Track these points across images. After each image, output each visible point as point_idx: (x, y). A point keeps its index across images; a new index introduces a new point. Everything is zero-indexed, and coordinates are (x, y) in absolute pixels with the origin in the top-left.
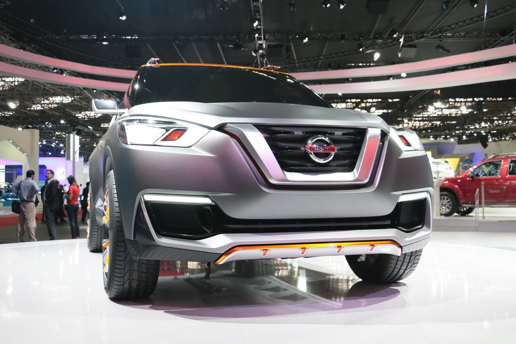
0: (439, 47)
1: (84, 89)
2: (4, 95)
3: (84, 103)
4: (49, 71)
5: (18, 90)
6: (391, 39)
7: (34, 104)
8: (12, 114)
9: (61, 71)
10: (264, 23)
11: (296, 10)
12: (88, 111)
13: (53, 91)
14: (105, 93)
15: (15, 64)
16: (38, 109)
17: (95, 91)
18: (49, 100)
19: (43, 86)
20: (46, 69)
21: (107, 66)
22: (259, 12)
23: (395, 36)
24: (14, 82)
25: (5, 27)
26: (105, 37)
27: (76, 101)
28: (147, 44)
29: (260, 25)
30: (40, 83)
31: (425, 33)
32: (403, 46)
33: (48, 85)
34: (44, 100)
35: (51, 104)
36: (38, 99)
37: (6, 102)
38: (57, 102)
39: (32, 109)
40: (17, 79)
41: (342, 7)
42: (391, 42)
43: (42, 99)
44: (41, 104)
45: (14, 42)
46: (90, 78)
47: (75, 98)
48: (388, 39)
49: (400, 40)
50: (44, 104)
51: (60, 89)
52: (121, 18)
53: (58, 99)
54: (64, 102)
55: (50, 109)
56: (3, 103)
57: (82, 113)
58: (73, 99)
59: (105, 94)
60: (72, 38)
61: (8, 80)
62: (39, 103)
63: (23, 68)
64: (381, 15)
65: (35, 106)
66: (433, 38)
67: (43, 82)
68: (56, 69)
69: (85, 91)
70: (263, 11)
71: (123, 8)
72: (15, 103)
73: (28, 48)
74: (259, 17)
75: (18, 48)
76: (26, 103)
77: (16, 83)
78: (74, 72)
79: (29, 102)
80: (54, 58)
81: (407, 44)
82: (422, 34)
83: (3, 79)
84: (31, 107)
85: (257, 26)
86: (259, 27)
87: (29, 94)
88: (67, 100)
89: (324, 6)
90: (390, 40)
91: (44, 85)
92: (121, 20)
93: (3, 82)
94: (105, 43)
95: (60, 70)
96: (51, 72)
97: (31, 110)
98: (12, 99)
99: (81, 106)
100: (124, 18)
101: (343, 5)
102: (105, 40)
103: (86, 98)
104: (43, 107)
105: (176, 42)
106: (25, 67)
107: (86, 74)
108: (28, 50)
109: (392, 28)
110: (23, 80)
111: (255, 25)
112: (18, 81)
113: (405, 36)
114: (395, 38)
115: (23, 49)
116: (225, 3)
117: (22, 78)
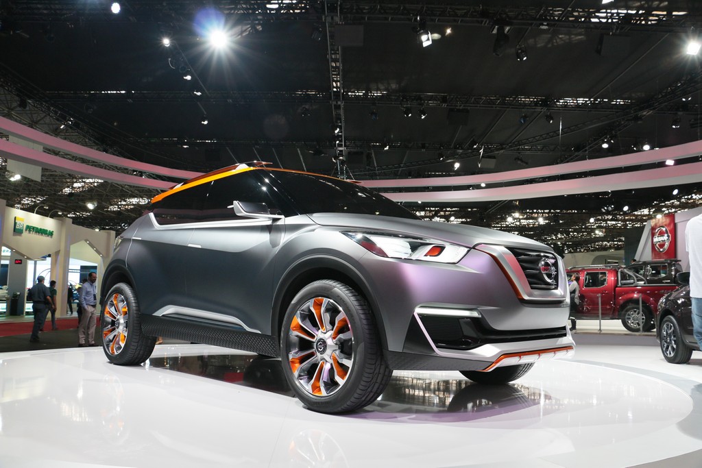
0: (518, 159)
2: (83, 196)
4: (127, 173)
5: (97, 191)
6: (471, 149)
7: (112, 205)
8: (89, 214)
9: (141, 174)
10: (345, 131)
11: (377, 118)
13: (130, 193)
15: (95, 166)
16: (115, 210)
18: (125, 201)
19: (121, 188)
20: (125, 171)
22: (340, 119)
23: (475, 147)
24: (94, 182)
26: (186, 141)
28: (227, 147)
29: (341, 132)
30: (118, 184)
32: (483, 157)
33: (127, 187)
34: (121, 202)
35: (128, 205)
36: (115, 200)
37: (85, 203)
38: (134, 203)
40: (96, 180)
41: (423, 117)
42: (471, 153)
43: (120, 200)
44: (118, 205)
45: (97, 144)
48: (468, 149)
49: (480, 151)
50: (121, 205)
51: (138, 190)
52: (203, 123)
53: (134, 201)
54: (140, 203)
55: (127, 210)
56: (81, 203)
60: (153, 141)
61: (88, 181)
62: (116, 205)
63: (103, 170)
64: (461, 127)
65: (112, 207)
66: (511, 150)
67: (122, 183)
68: (136, 171)
70: (345, 118)
71: (205, 113)
72: (93, 204)
73: (110, 150)
74: (340, 124)
75: (100, 151)
76: (104, 204)
77: (96, 184)
78: (153, 174)
79: (106, 203)
80: (135, 160)
81: (487, 155)
82: (501, 146)
83: (83, 180)
84: (108, 208)
85: (338, 132)
86: (340, 134)
87: (107, 195)
88: (144, 201)
89: (405, 116)
90: (470, 151)
93: (83, 184)
95: (139, 172)
96: (130, 174)
97: (108, 211)
98: (91, 200)
100: (206, 123)
101: (424, 115)
102: (186, 144)
104: (120, 208)
105: (256, 146)
106: (105, 168)
108: (110, 153)
109: (472, 139)
110: (102, 181)
111: (336, 132)
112: (97, 182)
113: (484, 147)
114: (475, 149)
115: (106, 151)
116: (306, 109)
117: (101, 179)
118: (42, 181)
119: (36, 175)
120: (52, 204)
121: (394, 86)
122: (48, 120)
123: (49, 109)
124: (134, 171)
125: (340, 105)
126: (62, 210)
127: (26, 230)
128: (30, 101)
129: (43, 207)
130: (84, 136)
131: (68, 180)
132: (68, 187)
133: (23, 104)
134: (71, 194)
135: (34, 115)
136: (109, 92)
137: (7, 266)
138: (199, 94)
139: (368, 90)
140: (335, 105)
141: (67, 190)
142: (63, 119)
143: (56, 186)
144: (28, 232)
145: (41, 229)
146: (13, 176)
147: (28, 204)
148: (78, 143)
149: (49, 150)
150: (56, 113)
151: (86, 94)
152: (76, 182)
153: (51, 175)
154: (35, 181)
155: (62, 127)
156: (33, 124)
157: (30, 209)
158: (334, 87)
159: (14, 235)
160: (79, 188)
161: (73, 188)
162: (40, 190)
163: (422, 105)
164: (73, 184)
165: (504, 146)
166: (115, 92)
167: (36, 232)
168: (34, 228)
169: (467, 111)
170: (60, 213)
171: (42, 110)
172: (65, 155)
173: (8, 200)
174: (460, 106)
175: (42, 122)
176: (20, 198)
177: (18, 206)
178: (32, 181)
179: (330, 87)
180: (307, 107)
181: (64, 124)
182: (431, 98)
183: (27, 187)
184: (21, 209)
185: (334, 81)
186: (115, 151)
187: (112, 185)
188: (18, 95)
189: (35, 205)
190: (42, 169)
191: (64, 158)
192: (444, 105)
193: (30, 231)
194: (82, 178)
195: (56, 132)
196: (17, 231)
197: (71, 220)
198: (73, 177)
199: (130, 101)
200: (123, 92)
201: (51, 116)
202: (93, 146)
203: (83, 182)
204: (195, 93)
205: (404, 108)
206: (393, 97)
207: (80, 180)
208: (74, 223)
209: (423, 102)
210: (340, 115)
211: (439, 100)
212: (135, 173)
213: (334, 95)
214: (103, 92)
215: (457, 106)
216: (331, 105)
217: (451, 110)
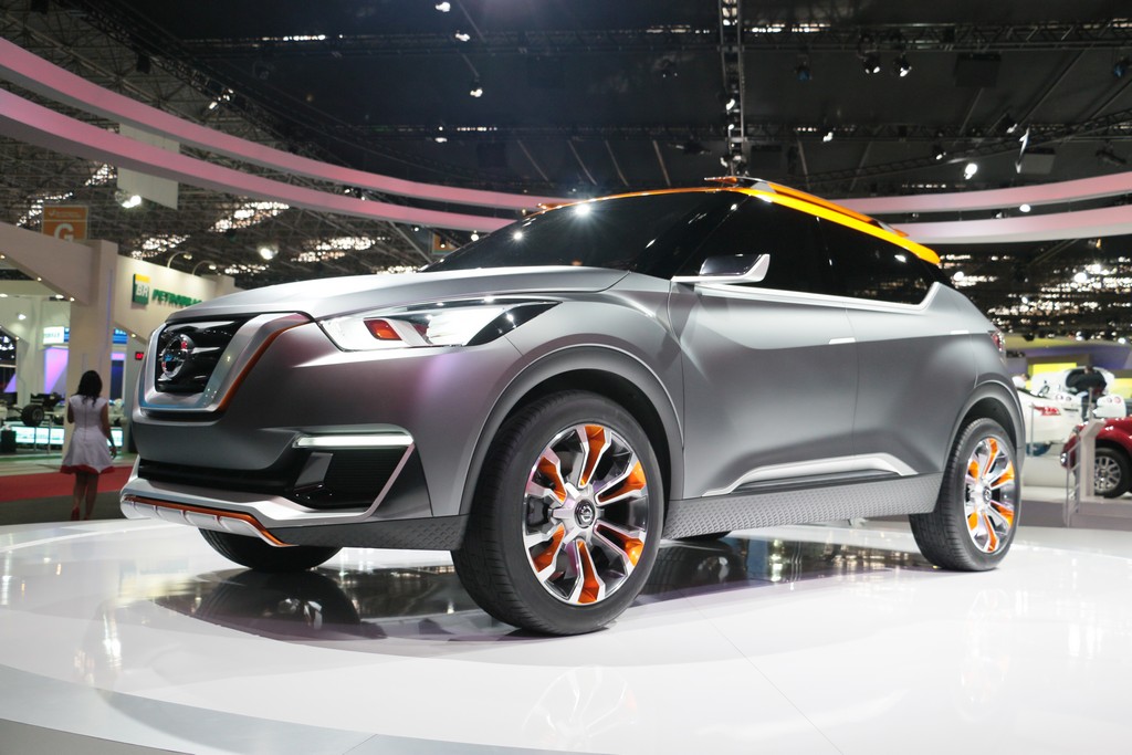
0: (1103, 152)
1: (398, 225)
2: (252, 234)
3: (394, 250)
4: (332, 191)
5: (278, 225)
6: (1002, 136)
7: (304, 251)
8: (264, 268)
9: (358, 192)
10: (746, 103)
11: (811, 78)
12: (399, 265)
13: (338, 228)
14: (436, 233)
15: (274, 178)
16: (310, 260)
17: (417, 229)
18: (330, 244)
19: (320, 218)
20: (327, 186)
21: (441, 182)
22: (737, 82)
23: (1011, 130)
24: (272, 209)
25: (265, 113)
26: (441, 129)
27: (380, 246)
28: (519, 142)
29: (739, 107)
30: (316, 213)
31: (1075, 124)
32: (1026, 151)
33: (331, 217)
34: (321, 245)
35: (334, 251)
36: (311, 242)
37: (255, 247)
38: (346, 248)
39: (300, 260)
40: (276, 205)
41: (904, 73)
42: (1002, 143)
43: (319, 242)
44: (316, 252)
45: (277, 138)
46: (408, 205)
47: (377, 241)
48: (996, 136)
49: (1021, 140)
50: (321, 251)
51: (352, 223)
52: (472, 93)
53: (346, 243)
54: (357, 248)
55: (332, 260)
56: (249, 248)
57: (390, 269)
58: (374, 242)
59: (434, 235)
60: (380, 129)
61: (261, 206)
62: (312, 250)
63: (288, 186)
64: (982, 90)
65: (304, 255)
66: (1090, 135)
67: (322, 211)
68: (349, 188)
69: (398, 229)
70: (745, 80)
71: (477, 74)
72: (272, 250)
73: (301, 150)
74: (736, 92)
75: (282, 149)
76: (291, 248)
77: (275, 213)
78: (381, 193)
79: (294, 247)
80: (346, 166)
81: (1035, 146)
82: (1068, 127)
83: (253, 205)
84: (297, 257)
85: (733, 108)
86: (737, 111)
87: (295, 233)
88: (363, 244)
89: (867, 71)
90: (999, 139)
91: (323, 217)
92: (474, 97)
93: (252, 211)
94: (440, 140)
95: (356, 189)
96: (337, 193)
97: (297, 263)
98: (267, 242)
99: (387, 257)
100: (478, 93)
101: (906, 68)
102: (441, 134)
103: (397, 241)
104: (320, 257)
105: (574, 138)
106: (292, 183)
107: (403, 197)
108: (301, 155)
109: (1005, 115)
110: (287, 207)
111: (729, 106)
112: (278, 209)
113: (1031, 131)
114: (1010, 134)
115: (293, 150)
116: (671, 64)
117: (285, 203)
118: (179, 207)
119: (168, 197)
120: (196, 250)
121: (844, 12)
122: (186, 93)
123: (190, 73)
124: (346, 187)
125: (736, 55)
126: (216, 262)
127: (154, 298)
128: (155, 59)
129: (181, 255)
130: (254, 123)
131: (226, 206)
132: (226, 218)
133: (143, 66)
134: (230, 232)
135: (161, 85)
136: (296, 38)
137: (121, 363)
138: (465, 38)
139: (792, 21)
140: (726, 55)
141: (223, 225)
142: (214, 91)
143: (204, 217)
144: (156, 301)
145: (179, 297)
146: (128, 199)
147: (156, 250)
148: (241, 136)
149: (191, 150)
150: (202, 80)
151: (256, 42)
152: (240, 209)
153: (195, 197)
154: (167, 208)
155: (212, 106)
156: (160, 102)
157: (159, 259)
158: (725, 18)
159: (133, 307)
160: (245, 219)
161: (234, 220)
162: (176, 224)
163: (901, 48)
164: (233, 213)
165: (1074, 128)
166: (306, 38)
167: (171, 302)
168: (167, 295)
169: (997, 57)
170: (212, 267)
171: (177, 76)
172: (220, 159)
173: (120, 243)
174: (982, 47)
175: (176, 97)
176: (141, 239)
177: (139, 253)
178: (161, 207)
179: (718, 18)
180: (672, 59)
181: (217, 101)
182: (921, 33)
183: (153, 219)
184: (144, 259)
185: (725, 5)
186: (311, 150)
187: (305, 214)
188: (134, 49)
189: (169, 252)
190: (179, 185)
191: (217, 163)
192: (949, 47)
193: (160, 300)
194: (250, 201)
195: (202, 116)
196: (139, 301)
197: (233, 280)
198: (234, 199)
199: (336, 54)
200: (322, 37)
201: (195, 87)
202: (270, 140)
203: (252, 208)
204: (458, 36)
205: (864, 55)
206: (842, 35)
207: (247, 205)
208: (237, 285)
209: (903, 42)
210: (736, 73)
211: (938, 37)
212: (348, 191)
213: (725, 34)
214: (286, 39)
215: (975, 48)
216: (719, 54)
217: (963, 57)
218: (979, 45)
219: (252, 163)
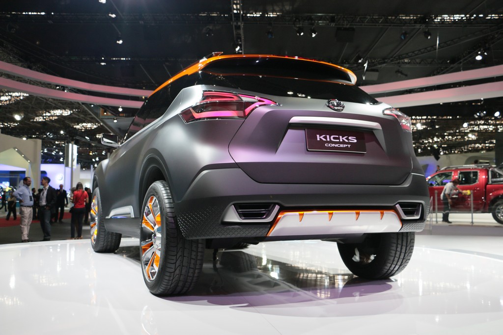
0: (398, 71)
1: (83, 104)
2: (10, 108)
3: (82, 116)
4: (51, 88)
5: (23, 104)
6: (357, 64)
7: (37, 116)
8: (16, 125)
9: (63, 88)
10: (245, 48)
11: (273, 37)
12: (85, 122)
13: (54, 105)
15: (21, 81)
16: (40, 121)
17: (92, 106)
18: (50, 113)
19: (45, 101)
20: (48, 85)
21: (104, 84)
22: (240, 38)
23: (360, 61)
24: (20, 96)
25: (14, 49)
26: (103, 58)
27: (75, 114)
28: (141, 65)
29: (241, 50)
30: (43, 98)
31: (386, 59)
32: (367, 70)
33: (50, 100)
34: (45, 113)
35: (52, 116)
36: (41, 112)
37: (12, 114)
38: (58, 114)
39: (35, 120)
40: (22, 94)
41: (314, 35)
42: (357, 67)
43: (45, 112)
44: (43, 116)
45: (21, 61)
46: (88, 95)
47: (73, 112)
48: (354, 64)
49: (365, 65)
50: (46, 116)
51: (61, 103)
52: (118, 42)
53: (58, 112)
54: (63, 115)
55: (51, 120)
56: (8, 115)
57: (80, 125)
58: (72, 112)
59: (101, 109)
60: (73, 58)
61: (14, 94)
62: (41, 116)
63: (28, 85)
64: (347, 44)
65: (37, 118)
66: (393, 64)
67: (46, 97)
68: (59, 86)
69: (83, 106)
70: (244, 37)
71: (120, 33)
72: (20, 115)
73: (34, 67)
74: (240, 43)
75: (24, 67)
76: (30, 115)
77: (22, 98)
78: (75, 89)
79: (32, 114)
80: (57, 76)
81: (370, 68)
82: (384, 60)
83: (10, 94)
84: (34, 119)
85: (239, 50)
87: (33, 108)
88: (67, 113)
89: (298, 34)
90: (355, 65)
91: (46, 100)
92: (118, 44)
93: (10, 97)
94: (103, 64)
95: (62, 87)
96: (53, 88)
97: (33, 122)
98: (18, 112)
99: (79, 119)
100: (121, 42)
101: (315, 33)
102: (103, 61)
103: (83, 111)
104: (45, 119)
105: (166, 63)
106: (30, 83)
107: (86, 91)
108: (34, 70)
109: (357, 55)
110: (28, 95)
111: (237, 49)
112: (23, 96)
113: (368, 62)
114: (360, 63)
115: (30, 68)
116: (210, 30)
117: (27, 94)
121: (287, 8)
124: (57, 86)
125: (240, 26)
130: (9, 54)
136: (30, 13)
138: (114, 16)
139: (265, 12)
140: (235, 26)
151: (9, 14)
152: (3, 96)
158: (234, 9)
160: (6, 101)
161: (0, 101)
163: (313, 24)
164: (0, 98)
165: (386, 61)
166: (35, 13)
169: (353, 30)
174: (347, 25)
179: (232, 9)
180: (211, 27)
182: (321, 18)
185: (234, 4)
186: (39, 68)
187: (37, 98)
192: (333, 25)
194: (8, 92)
198: (0, 91)
199: (50, 22)
200: (43, 13)
202: (18, 63)
203: (9, 95)
204: (110, 15)
205: (296, 27)
206: (287, 18)
207: (7, 94)
208: (2, 133)
209: (313, 22)
210: (240, 34)
211: (328, 20)
212: (58, 88)
213: (234, 17)
214: (24, 13)
215: (344, 25)
216: (232, 26)
217: (339, 29)
218: (345, 24)
219: (9, 73)
